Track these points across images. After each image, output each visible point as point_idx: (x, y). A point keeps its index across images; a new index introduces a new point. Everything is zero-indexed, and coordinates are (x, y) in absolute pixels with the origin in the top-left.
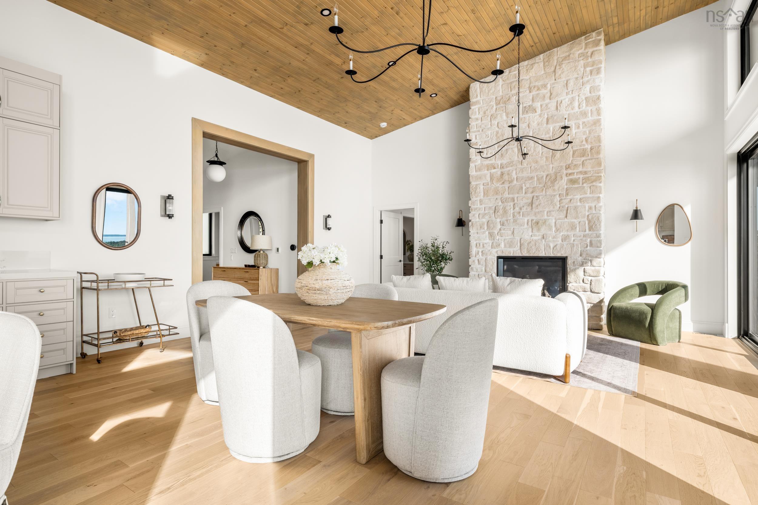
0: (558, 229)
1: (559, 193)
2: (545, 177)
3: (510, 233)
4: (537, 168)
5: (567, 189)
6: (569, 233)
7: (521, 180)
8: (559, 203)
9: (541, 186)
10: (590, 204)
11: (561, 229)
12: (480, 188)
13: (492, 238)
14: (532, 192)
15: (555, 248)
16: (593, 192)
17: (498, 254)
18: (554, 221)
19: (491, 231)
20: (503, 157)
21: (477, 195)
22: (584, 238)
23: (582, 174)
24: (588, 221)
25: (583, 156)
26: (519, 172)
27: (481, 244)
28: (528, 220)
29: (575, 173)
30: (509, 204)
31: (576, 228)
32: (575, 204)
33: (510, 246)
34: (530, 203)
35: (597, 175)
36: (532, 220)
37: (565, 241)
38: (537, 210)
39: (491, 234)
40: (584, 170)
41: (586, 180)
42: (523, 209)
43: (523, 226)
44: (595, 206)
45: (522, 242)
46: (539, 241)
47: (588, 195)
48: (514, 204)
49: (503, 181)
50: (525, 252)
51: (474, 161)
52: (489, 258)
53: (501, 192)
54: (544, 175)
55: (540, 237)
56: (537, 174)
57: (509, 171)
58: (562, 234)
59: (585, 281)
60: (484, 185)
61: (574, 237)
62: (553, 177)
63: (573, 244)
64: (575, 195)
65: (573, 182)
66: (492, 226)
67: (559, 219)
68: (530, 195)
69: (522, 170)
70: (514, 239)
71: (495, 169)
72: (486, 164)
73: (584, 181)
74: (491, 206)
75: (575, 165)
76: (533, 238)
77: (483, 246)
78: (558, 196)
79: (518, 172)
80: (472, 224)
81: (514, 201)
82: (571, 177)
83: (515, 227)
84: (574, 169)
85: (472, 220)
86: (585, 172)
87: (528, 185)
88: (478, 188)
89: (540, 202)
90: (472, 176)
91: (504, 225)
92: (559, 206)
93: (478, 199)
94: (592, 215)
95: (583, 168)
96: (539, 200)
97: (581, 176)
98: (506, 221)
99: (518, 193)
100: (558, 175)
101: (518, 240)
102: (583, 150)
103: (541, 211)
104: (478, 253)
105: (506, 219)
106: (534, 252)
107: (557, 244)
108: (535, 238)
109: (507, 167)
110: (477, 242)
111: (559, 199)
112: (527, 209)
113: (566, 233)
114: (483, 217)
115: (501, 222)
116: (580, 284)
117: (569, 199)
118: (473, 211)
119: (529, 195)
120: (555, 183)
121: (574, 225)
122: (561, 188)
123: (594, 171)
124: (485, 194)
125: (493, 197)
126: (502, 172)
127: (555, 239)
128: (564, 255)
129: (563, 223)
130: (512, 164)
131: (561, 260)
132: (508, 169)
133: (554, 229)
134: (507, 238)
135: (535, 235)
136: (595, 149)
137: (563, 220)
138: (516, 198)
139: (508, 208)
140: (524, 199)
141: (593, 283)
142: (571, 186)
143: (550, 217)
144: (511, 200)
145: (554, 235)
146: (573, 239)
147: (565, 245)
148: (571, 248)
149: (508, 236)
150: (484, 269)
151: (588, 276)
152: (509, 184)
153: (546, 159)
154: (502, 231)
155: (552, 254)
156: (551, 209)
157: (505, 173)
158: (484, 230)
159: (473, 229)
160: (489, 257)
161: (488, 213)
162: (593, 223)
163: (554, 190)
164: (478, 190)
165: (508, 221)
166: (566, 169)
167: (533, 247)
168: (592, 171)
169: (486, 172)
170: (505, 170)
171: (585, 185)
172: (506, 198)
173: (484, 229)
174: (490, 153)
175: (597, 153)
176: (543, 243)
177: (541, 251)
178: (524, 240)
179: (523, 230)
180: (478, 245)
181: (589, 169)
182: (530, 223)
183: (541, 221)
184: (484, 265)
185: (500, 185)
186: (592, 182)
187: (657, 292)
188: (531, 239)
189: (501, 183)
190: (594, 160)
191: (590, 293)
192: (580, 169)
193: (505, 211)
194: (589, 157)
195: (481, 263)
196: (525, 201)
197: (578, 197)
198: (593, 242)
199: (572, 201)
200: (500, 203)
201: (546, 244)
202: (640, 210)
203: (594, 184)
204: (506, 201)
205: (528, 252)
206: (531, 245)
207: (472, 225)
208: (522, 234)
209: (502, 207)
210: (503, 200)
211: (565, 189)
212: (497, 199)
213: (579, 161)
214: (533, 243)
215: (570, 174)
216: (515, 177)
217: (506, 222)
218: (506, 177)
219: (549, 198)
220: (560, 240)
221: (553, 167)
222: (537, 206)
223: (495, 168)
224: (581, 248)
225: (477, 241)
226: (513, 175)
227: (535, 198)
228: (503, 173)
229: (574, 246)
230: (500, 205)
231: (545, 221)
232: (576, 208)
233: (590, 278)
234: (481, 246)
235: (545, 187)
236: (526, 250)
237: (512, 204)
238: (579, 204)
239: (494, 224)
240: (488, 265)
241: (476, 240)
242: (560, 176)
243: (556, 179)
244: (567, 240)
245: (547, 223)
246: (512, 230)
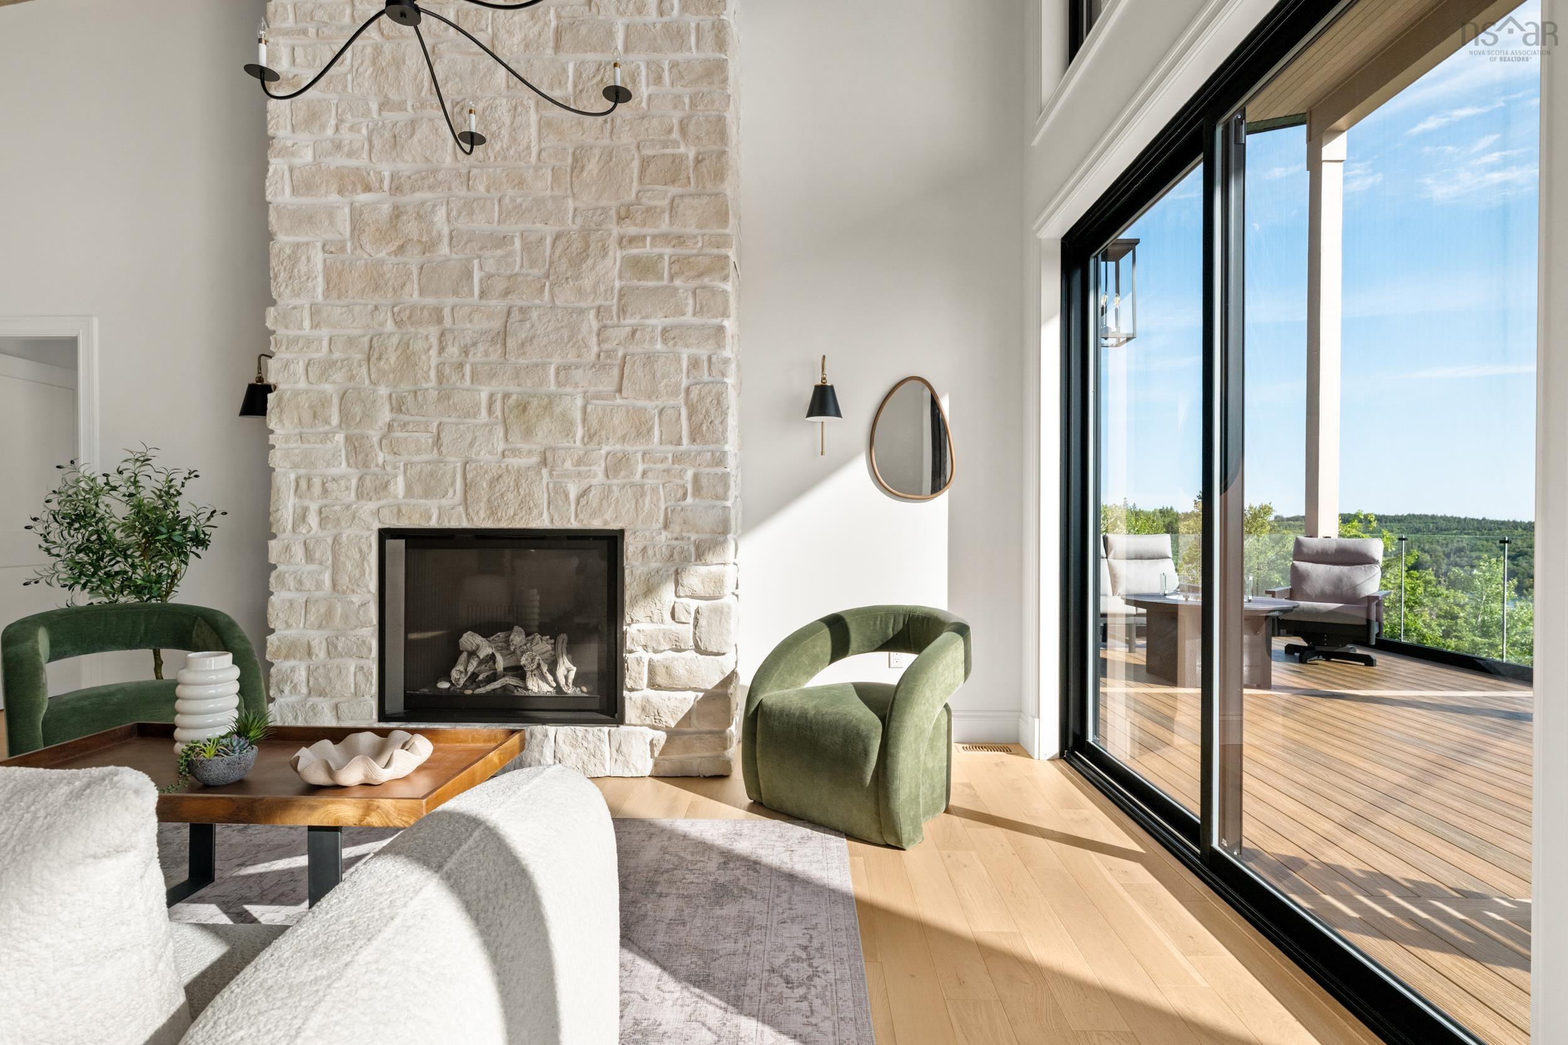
0: (592, 432)
1: (598, 302)
2: (548, 241)
3: (426, 439)
4: (521, 205)
5: (623, 293)
6: (628, 448)
7: (466, 244)
8: (594, 340)
9: (536, 272)
10: (693, 351)
11: (603, 433)
12: (309, 260)
13: (360, 458)
14: (506, 293)
15: (583, 501)
16: (701, 308)
17: (382, 519)
18: (579, 402)
19: (356, 431)
20: (399, 148)
21: (296, 288)
22: (676, 466)
23: (669, 243)
24: (688, 408)
25: (673, 182)
26: (459, 213)
27: (317, 481)
28: (491, 396)
29: (648, 238)
30: (423, 331)
31: (650, 430)
32: (646, 346)
33: (427, 493)
34: (499, 333)
35: (715, 251)
36: (506, 396)
37: (615, 477)
38: (522, 361)
39: (356, 444)
40: (676, 229)
41: (681, 265)
42: (474, 354)
43: (474, 417)
44: (710, 358)
45: (470, 476)
46: (531, 474)
47: (688, 318)
48: (442, 334)
49: (400, 242)
50: (482, 514)
51: (287, 148)
52: (348, 536)
53: (391, 283)
54: (549, 231)
55: (535, 459)
56: (521, 227)
57: (423, 203)
58: (605, 449)
59: (681, 615)
60: (327, 248)
61: (643, 461)
62: (578, 245)
63: (642, 486)
64: (647, 317)
65: (641, 267)
66: (357, 410)
67: (597, 396)
68: (497, 304)
69: (469, 207)
70: (441, 465)
71: (370, 190)
72: (332, 167)
73: (676, 267)
74: (355, 332)
75: (649, 210)
76: (508, 460)
77: (325, 491)
78: (592, 313)
79: (454, 213)
80: (280, 399)
81: (440, 321)
82: (634, 251)
83: (445, 419)
84: (644, 225)
85: (281, 387)
86: (680, 237)
87: (491, 267)
88: (304, 258)
89: (532, 331)
90: (276, 208)
91: (403, 408)
92: (595, 349)
93: (304, 301)
94: (698, 387)
95: (671, 223)
96: (528, 325)
97: (668, 251)
98: (412, 395)
99: (455, 293)
100: (594, 237)
101: (455, 468)
102: (673, 162)
103: (537, 365)
104: (304, 518)
105: (409, 388)
106: (511, 512)
107: (591, 486)
108: (515, 462)
109: (413, 190)
110: (302, 471)
111: (595, 326)
112: (487, 354)
113: (618, 447)
114: (324, 375)
115: (394, 395)
116: (662, 626)
117: (629, 329)
118: (283, 348)
119: (494, 302)
120: (584, 266)
121: (643, 420)
122: (602, 288)
123: (706, 238)
124: (331, 285)
125: (360, 301)
126: (396, 207)
127: (582, 468)
128: (614, 526)
129: (608, 410)
130: (432, 180)
131: (605, 542)
132: (419, 196)
133: (580, 432)
134: (416, 458)
135: (516, 452)
136: (708, 161)
137: (610, 402)
138: (447, 312)
139: (419, 345)
140: (476, 317)
141: (703, 622)
142: (635, 283)
143: (568, 389)
144: (431, 315)
145: (581, 453)
146: (640, 468)
147: (614, 488)
148: (634, 502)
149: (418, 452)
150: (327, 578)
151: (686, 596)
152: (424, 253)
153: (553, 175)
154: (399, 434)
155: (573, 520)
156: (571, 358)
157: (406, 212)
158: (327, 428)
159: (281, 421)
160: (347, 533)
161: (343, 361)
162: (701, 417)
163: (580, 291)
164: (302, 267)
165: (418, 393)
166: (620, 219)
167: (510, 496)
168: (700, 238)
169: (334, 198)
170: (410, 199)
171: (678, 282)
172: (413, 308)
173: (327, 422)
174: (348, 125)
175: (716, 176)
176: (545, 481)
177: (535, 512)
178: (475, 469)
179: (474, 432)
180: (303, 485)
181: (692, 230)
182: (498, 405)
183: (535, 403)
184: (330, 562)
185: (389, 254)
186: (700, 275)
187: (880, 643)
188: (503, 465)
189: (393, 247)
190: (706, 199)
191: (693, 654)
192: (664, 226)
193: (408, 358)
194: (692, 188)
195: (317, 555)
196: (480, 324)
197: (658, 322)
198: (704, 482)
199: (638, 334)
200: (390, 326)
201: (555, 486)
202: (832, 387)
203: (706, 281)
204: (410, 317)
205: (493, 512)
206: (501, 487)
207: (278, 406)
208: (471, 445)
209: (395, 340)
210: (402, 315)
211: (616, 291)
212: (376, 308)
213: (660, 196)
214: (508, 481)
215: (632, 240)
216: (446, 231)
217: (410, 398)
218: (411, 228)
219: (563, 321)
220: (599, 470)
221: (575, 209)
222: (523, 344)
223: (368, 189)
224: (666, 502)
225: (299, 468)
226: (435, 220)
227: (515, 315)
228: (401, 209)
229: (643, 495)
230: (390, 335)
231: (550, 403)
232: (650, 358)
233: (694, 604)
234: (317, 489)
235: (548, 277)
236: (482, 505)
237: (433, 331)
238: (659, 346)
239: (365, 406)
240: (344, 563)
241: (295, 466)
242: (600, 244)
243: (585, 251)
244: (623, 473)
245: (558, 410)
246: (435, 430)
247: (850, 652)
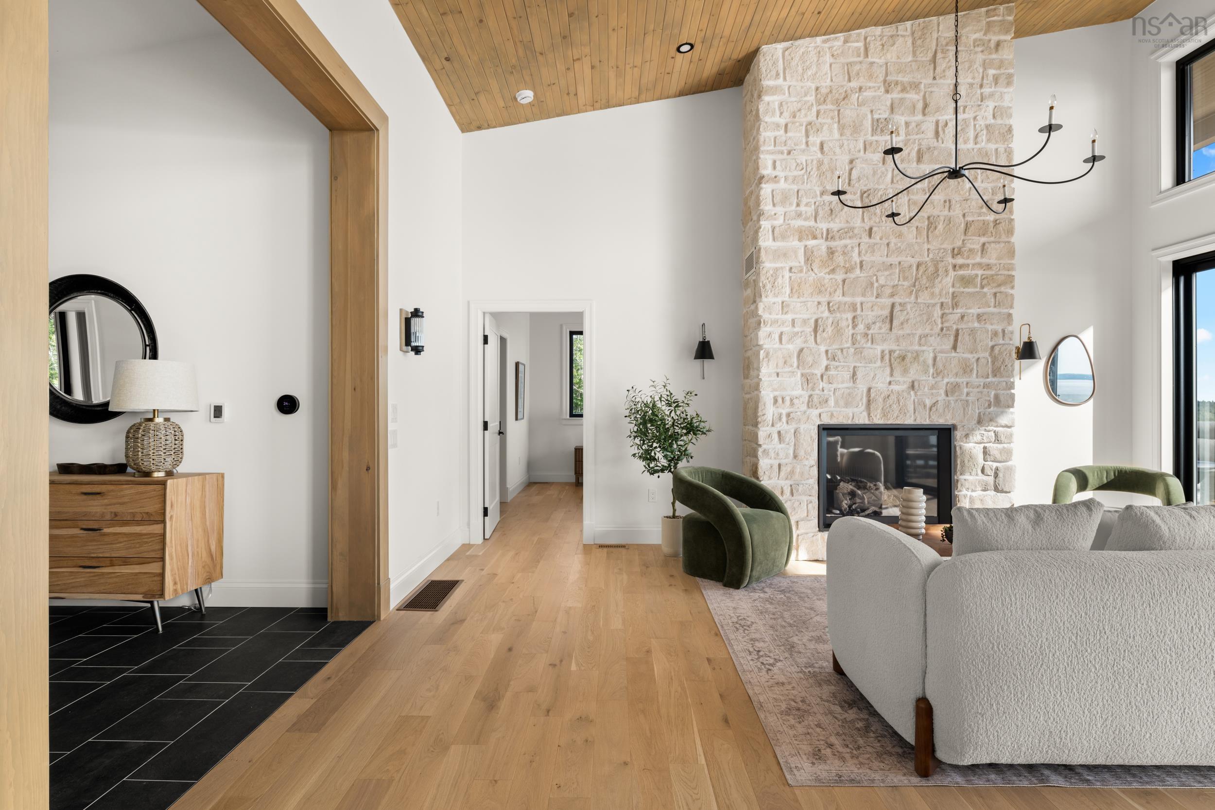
0: (939, 371)
1: (941, 301)
2: (914, 268)
3: (847, 375)
4: (900, 247)
5: (955, 295)
6: (958, 380)
7: (870, 268)
8: (940, 320)
9: (906, 283)
10: (995, 327)
11: (946, 371)
12: (783, 276)
13: (810, 385)
14: (892, 295)
15: (934, 409)
16: (999, 303)
17: (822, 420)
18: (932, 355)
19: (808, 371)
20: (833, 216)
21: (776, 293)
22: (985, 390)
23: (982, 268)
24: (992, 357)
25: (984, 235)
26: (866, 252)
27: (788, 399)
28: (883, 352)
29: (971, 265)
30: (844, 316)
31: (971, 371)
32: (970, 325)
33: (847, 405)
34: (887, 317)
35: (1006, 273)
36: (891, 352)
37: (952, 396)
38: (901, 332)
39: (809, 378)
40: (985, 261)
41: (987, 280)
42: (874, 328)
43: (875, 363)
44: (1003, 331)
45: (872, 395)
46: (905, 394)
47: (992, 310)
48: (854, 318)
49: (832, 268)
50: (878, 416)
51: (772, 216)
52: (804, 429)
53: (829, 289)
54: (914, 262)
55: (904, 387)
56: (899, 259)
57: (846, 246)
58: (946, 380)
59: (988, 471)
60: (793, 270)
61: (967, 387)
62: (931, 269)
63: (967, 401)
64: (970, 308)
65: (966, 281)
66: (810, 359)
67: (941, 352)
68: (887, 301)
69: (872, 248)
70: (856, 389)
71: (817, 238)
72: (796, 226)
73: (985, 282)
74: (805, 316)
75: (971, 250)
76: (892, 387)
77: (792, 403)
78: (938, 306)
79: (863, 252)
80: (767, 355)
81: (855, 310)
82: (961, 272)
83: (857, 365)
84: (968, 258)
85: (765, 346)
86: (988, 265)
87: (882, 281)
88: (780, 276)
89: (907, 316)
90: (765, 249)
91: (836, 359)
92: (940, 326)
93: (779, 300)
94: (1000, 346)
95: (982, 257)
96: (905, 312)
97: (980, 272)
98: (840, 351)
99: (864, 295)
100: (941, 265)
101: (863, 391)
102: (984, 224)
103: (909, 335)
104: (780, 419)
105: (837, 347)
106: (895, 415)
107: (938, 401)
108: (895, 387)
109: (840, 238)
110: (776, 393)
111: (940, 313)
112: (880, 328)
113: (952, 380)
114: (790, 340)
115: (830, 352)
116: (977, 477)
117: (959, 315)
118: (769, 325)
119: (883, 300)
120: (937, 281)
121: (968, 364)
122: (944, 292)
123: (1002, 265)
124: (794, 291)
125: (810, 299)
126: (829, 248)
127: (934, 391)
128: (950, 422)
129: (949, 360)
130: (851, 233)
131: (937, 431)
132: (844, 242)
133: (931, 371)
134: (840, 386)
135: (898, 383)
136: (1003, 224)
137: (948, 355)
138: (859, 306)
139: (843, 324)
140: (875, 308)
141: (1001, 475)
142: (962, 290)
143: (924, 348)
144: (849, 307)
145: (933, 382)
146: (965, 390)
147: (952, 401)
148: (962, 409)
149: (843, 382)
150: (791, 452)
151: (991, 461)
152: (846, 273)
153: (917, 231)
154: (832, 372)
155: (927, 420)
156: (927, 331)
157: (837, 251)
158: (790, 369)
159: (768, 365)
160: (803, 427)
161: (801, 332)
162: (1000, 363)
163: (933, 294)
164: (780, 280)
165: (844, 350)
166: (953, 256)
167: (895, 406)
168: (998, 266)
169: (796, 243)
170: (837, 244)
171: (985, 290)
172: (840, 303)
173: (792, 366)
174: (804, 203)
175: (1008, 232)
176: (912, 398)
177: (908, 415)
178: (876, 391)
179: (874, 371)
180: (780, 400)
181: (992, 261)
182: (887, 357)
183: (909, 355)
184: (793, 443)
185: (825, 274)
186: (999, 285)
188: (890, 389)
189: (827, 270)
190: (1002, 245)
191: (993, 493)
192: (978, 259)
193: (838, 331)
194: (992, 239)
195: (787, 440)
196: (878, 312)
197: (975, 311)
198: (1002, 398)
199: (966, 318)
200: (826, 314)
201: (918, 400)
203: (1003, 289)
204: (839, 308)
205: (885, 415)
206: (890, 401)
207: (767, 357)
208: (874, 378)
209: (830, 321)
210: (834, 307)
211: (950, 294)
212: (819, 303)
213: (975, 243)
214: (893, 398)
215: (961, 266)
216: (858, 262)
217: (839, 353)
218: (840, 259)
219: (923, 310)
220: (942, 392)
221: (928, 250)
222: (902, 324)
223: (815, 237)
224: (978, 409)
225: (777, 391)
226: (854, 255)
227: (897, 308)
228: (834, 249)
229: (968, 405)
230: (827, 318)
231: (918, 355)
232: (973, 331)
233: (995, 465)
234: (788, 402)
235: (914, 286)
236: (879, 411)
237: (850, 316)
238: (976, 325)
239: (815, 357)
240: (802, 444)
241: (774, 390)
242: (944, 269)
243: (936, 272)
244: (956, 394)
245: (921, 359)
246: (852, 371)
247: (1088, 489)
